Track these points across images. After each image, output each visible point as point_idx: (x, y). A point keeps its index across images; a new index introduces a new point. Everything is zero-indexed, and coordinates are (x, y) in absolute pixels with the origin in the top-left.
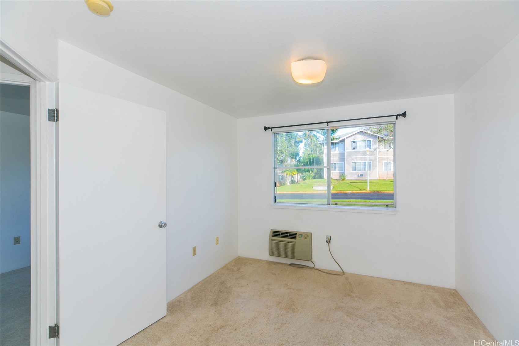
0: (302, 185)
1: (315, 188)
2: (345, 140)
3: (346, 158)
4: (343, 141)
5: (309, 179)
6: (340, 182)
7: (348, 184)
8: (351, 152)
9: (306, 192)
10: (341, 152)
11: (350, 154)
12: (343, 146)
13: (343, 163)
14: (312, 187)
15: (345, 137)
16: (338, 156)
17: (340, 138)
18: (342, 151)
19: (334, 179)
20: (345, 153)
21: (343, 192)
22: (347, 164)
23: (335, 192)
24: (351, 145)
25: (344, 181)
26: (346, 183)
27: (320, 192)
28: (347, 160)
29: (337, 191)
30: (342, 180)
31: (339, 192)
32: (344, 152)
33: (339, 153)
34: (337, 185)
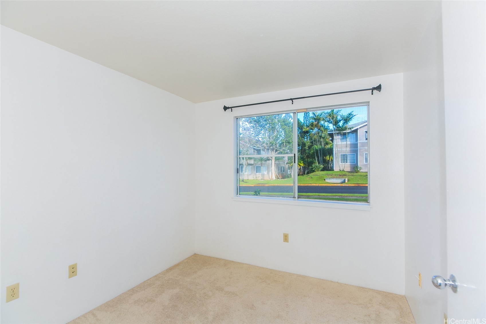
0: (313, 177)
1: (328, 181)
2: (358, 130)
3: (358, 149)
4: (356, 131)
5: (319, 171)
6: (355, 174)
7: (364, 176)
8: (365, 142)
9: (320, 185)
10: (352, 143)
11: (363, 145)
12: (355, 137)
13: (355, 154)
14: (325, 180)
15: (358, 127)
16: (349, 147)
17: (352, 128)
18: (353, 141)
19: (346, 171)
20: (358, 144)
21: (361, 185)
22: (359, 155)
23: (353, 185)
24: (364, 135)
25: (359, 174)
26: (361, 175)
27: (335, 185)
28: (359, 151)
29: (355, 184)
30: (356, 172)
31: (357, 185)
32: (356, 143)
33: (351, 144)
34: (352, 177)
